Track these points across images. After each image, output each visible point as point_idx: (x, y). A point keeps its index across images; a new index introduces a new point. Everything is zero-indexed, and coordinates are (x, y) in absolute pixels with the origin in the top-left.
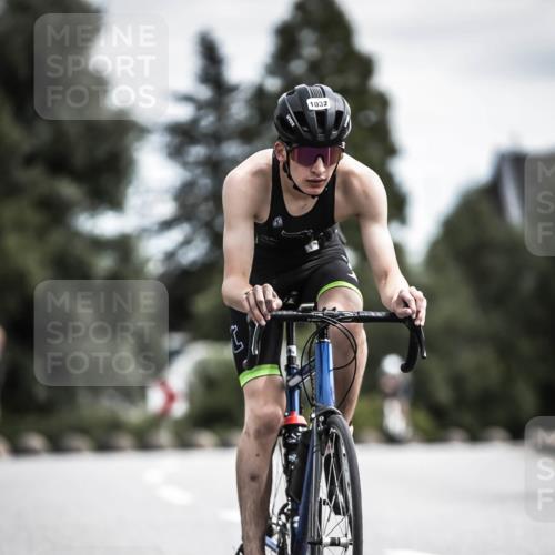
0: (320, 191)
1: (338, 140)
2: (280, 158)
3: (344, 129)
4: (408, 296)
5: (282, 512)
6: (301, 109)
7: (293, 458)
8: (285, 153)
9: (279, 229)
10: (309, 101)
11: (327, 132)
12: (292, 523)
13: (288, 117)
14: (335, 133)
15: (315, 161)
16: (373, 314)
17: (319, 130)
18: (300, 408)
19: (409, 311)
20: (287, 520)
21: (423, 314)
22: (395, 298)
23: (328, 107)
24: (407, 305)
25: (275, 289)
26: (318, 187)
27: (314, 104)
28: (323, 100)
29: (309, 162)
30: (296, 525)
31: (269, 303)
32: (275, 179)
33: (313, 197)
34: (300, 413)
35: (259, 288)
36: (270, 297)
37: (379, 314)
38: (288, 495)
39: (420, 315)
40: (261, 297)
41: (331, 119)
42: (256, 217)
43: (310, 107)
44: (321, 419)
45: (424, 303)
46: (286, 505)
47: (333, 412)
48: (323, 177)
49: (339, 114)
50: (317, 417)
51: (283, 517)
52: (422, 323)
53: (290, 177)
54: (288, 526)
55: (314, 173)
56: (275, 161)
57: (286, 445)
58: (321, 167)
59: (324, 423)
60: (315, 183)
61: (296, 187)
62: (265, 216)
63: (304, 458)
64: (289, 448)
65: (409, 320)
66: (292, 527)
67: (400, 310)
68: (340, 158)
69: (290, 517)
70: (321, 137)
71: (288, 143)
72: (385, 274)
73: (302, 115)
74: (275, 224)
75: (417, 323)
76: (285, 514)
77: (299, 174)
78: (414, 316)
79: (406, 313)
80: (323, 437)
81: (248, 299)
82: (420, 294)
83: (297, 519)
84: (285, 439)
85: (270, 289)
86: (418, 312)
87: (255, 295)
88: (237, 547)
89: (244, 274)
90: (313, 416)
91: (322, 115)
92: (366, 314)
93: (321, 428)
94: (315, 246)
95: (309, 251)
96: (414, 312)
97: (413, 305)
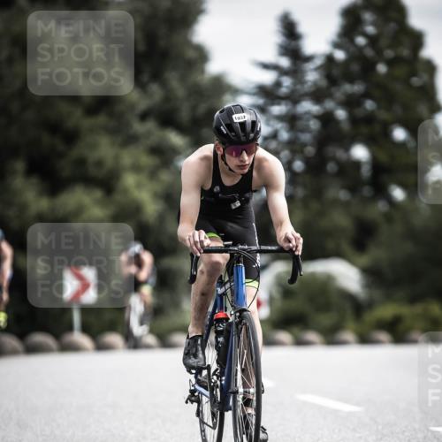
0: (246, 171)
1: (254, 139)
2: (218, 153)
3: (257, 132)
4: (291, 236)
5: (214, 374)
6: (229, 122)
7: (221, 339)
8: (221, 149)
9: (218, 193)
10: (234, 116)
11: (246, 135)
12: (221, 381)
13: (222, 127)
14: (252, 135)
15: (242, 153)
16: (269, 248)
17: (242, 134)
19: (291, 245)
20: (218, 379)
21: (300, 248)
22: (283, 238)
23: (246, 119)
24: (290, 242)
26: (244, 169)
27: (237, 118)
28: (242, 115)
29: (238, 154)
30: (223, 382)
31: (201, 242)
35: (197, 232)
37: (274, 248)
38: (218, 363)
40: (197, 238)
43: (235, 121)
44: (238, 314)
45: (301, 241)
46: (217, 370)
47: (245, 310)
48: (247, 163)
49: (254, 123)
50: (235, 313)
51: (215, 377)
52: (300, 254)
53: (226, 163)
55: (242, 161)
56: (215, 153)
57: (217, 332)
59: (239, 317)
60: (241, 167)
61: (230, 170)
62: (209, 185)
63: (227, 339)
64: (218, 334)
65: (291, 251)
66: (221, 383)
67: (285, 245)
68: (256, 149)
69: (219, 377)
70: (243, 139)
71: (224, 143)
72: (281, 223)
73: (230, 126)
74: (215, 190)
75: (297, 253)
76: (216, 375)
77: (232, 161)
78: (294, 249)
79: (289, 247)
80: (239, 326)
81: (189, 239)
82: (298, 235)
83: (224, 378)
84: (216, 327)
85: (203, 233)
86: (297, 247)
87: (193, 237)
89: (192, 223)
90: (233, 312)
91: (243, 124)
92: (263, 247)
93: (237, 320)
94: (238, 204)
95: (233, 207)
96: (293, 246)
97: (294, 242)
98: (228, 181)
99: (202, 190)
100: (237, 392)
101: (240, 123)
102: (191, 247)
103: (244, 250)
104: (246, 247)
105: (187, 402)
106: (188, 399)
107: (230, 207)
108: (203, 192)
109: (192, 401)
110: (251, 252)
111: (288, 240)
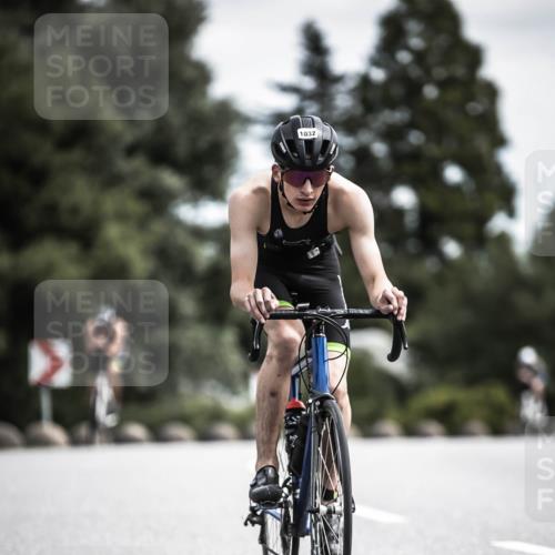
0: (309, 208)
2: (276, 179)
3: (330, 156)
4: (390, 295)
5: (285, 485)
6: (292, 138)
7: (294, 438)
8: (279, 174)
9: (281, 239)
10: (299, 131)
11: (314, 159)
12: (294, 495)
13: (281, 144)
14: (321, 159)
15: (304, 182)
16: (361, 311)
17: (307, 157)
18: (300, 394)
19: (391, 307)
20: (290, 492)
21: (404, 310)
22: (380, 297)
23: (316, 136)
24: (389, 303)
25: (273, 291)
26: (307, 205)
27: (304, 133)
28: (312, 130)
29: (299, 184)
30: (298, 497)
31: (267, 303)
33: (305, 213)
34: (300, 399)
35: (259, 291)
36: (268, 298)
37: (367, 312)
38: (290, 470)
39: (402, 311)
40: (260, 299)
41: (317, 147)
42: (258, 229)
43: (300, 136)
44: (318, 403)
45: (405, 301)
46: (288, 480)
47: (328, 398)
48: (311, 197)
49: (326, 143)
50: (315, 401)
51: (286, 490)
52: (404, 319)
53: (284, 195)
54: (291, 498)
55: (303, 193)
57: (288, 427)
58: (309, 188)
59: (320, 407)
60: (304, 202)
62: (266, 228)
63: (303, 439)
64: (291, 430)
65: (391, 315)
66: (294, 499)
67: (383, 307)
69: (292, 490)
70: (308, 162)
72: (373, 279)
73: (292, 143)
74: (276, 235)
75: (399, 318)
76: (288, 487)
77: (291, 193)
78: (396, 312)
79: (388, 309)
80: (320, 420)
81: (249, 301)
82: (401, 293)
83: (298, 491)
85: (268, 291)
86: (400, 309)
87: (255, 297)
88: (245, 517)
90: (310, 401)
92: (353, 311)
93: (317, 411)
94: (317, 252)
95: (311, 256)
96: (395, 309)
97: (395, 303)
98: (293, 222)
99: (258, 234)
100: (318, 510)
101: (307, 141)
102: (252, 310)
103: (327, 314)
104: (329, 310)
105: (246, 524)
106: (248, 519)
107: (307, 256)
109: (253, 523)
110: (335, 317)
111: (387, 300)
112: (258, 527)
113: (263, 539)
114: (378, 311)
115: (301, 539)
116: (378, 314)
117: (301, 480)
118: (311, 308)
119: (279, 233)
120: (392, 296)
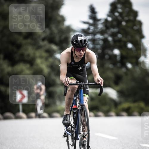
0: (82, 57)
1: (85, 46)
2: (73, 50)
3: (86, 44)
4: (99, 79)
6: (76, 40)
7: (75, 115)
8: (74, 49)
9: (73, 65)
10: (78, 38)
11: (82, 44)
13: (74, 41)
15: (80, 51)
16: (92, 83)
17: (81, 44)
19: (99, 82)
21: (103, 83)
23: (82, 39)
24: (99, 81)
27: (79, 38)
28: (81, 37)
30: (76, 130)
32: (72, 54)
35: (67, 78)
36: (69, 80)
37: (93, 83)
38: (74, 123)
40: (67, 80)
41: (83, 42)
43: (79, 39)
44: (81, 106)
45: (103, 81)
46: (74, 126)
47: (83, 105)
48: (82, 54)
49: (85, 40)
52: (103, 85)
53: (75, 54)
54: (74, 130)
55: (80, 53)
56: (72, 51)
57: (73, 112)
58: (82, 52)
59: (81, 107)
61: (77, 56)
62: (70, 62)
63: (77, 115)
64: (74, 113)
66: (75, 131)
67: (97, 82)
69: (74, 128)
70: (81, 46)
71: (74, 47)
72: (96, 75)
73: (77, 41)
74: (72, 64)
75: (101, 85)
77: (77, 53)
79: (99, 83)
80: (81, 111)
82: (102, 79)
83: (76, 129)
84: (73, 111)
85: (69, 78)
86: (101, 83)
88: (63, 135)
89: (65, 75)
90: (79, 106)
91: (81, 41)
92: (90, 83)
93: (81, 108)
94: (81, 68)
95: (79, 69)
96: (100, 83)
97: (100, 81)
98: (76, 60)
99: (68, 63)
100: (81, 134)
101: (80, 40)
102: (65, 83)
103: (83, 84)
104: (84, 83)
105: (63, 137)
107: (78, 69)
108: (68, 64)
109: (65, 137)
110: (85, 85)
111: (98, 81)
112: (66, 138)
113: (67, 141)
114: (96, 83)
115: (77, 141)
116: (96, 84)
117: (77, 126)
118: (79, 83)
119: (73, 63)
120: (100, 80)
